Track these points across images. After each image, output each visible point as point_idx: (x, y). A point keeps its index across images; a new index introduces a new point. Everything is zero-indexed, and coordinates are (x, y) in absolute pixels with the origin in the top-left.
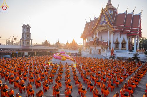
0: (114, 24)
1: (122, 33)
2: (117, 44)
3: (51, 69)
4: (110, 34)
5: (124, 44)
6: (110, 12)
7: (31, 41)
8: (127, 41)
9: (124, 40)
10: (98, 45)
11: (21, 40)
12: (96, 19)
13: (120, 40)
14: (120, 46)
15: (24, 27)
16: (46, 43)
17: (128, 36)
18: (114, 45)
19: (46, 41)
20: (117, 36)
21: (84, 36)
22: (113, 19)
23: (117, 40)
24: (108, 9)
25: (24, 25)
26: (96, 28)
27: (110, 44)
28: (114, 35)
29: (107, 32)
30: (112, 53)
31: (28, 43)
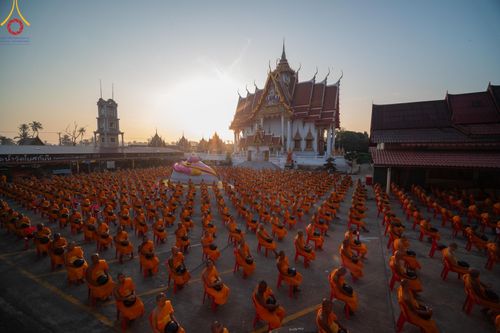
0: (292, 102)
1: (306, 120)
2: (297, 141)
3: (169, 194)
4: (285, 123)
5: (309, 141)
6: (285, 79)
7: (120, 136)
8: (315, 135)
9: (310, 134)
10: (264, 144)
11: (95, 133)
12: (258, 92)
13: (304, 134)
14: (303, 144)
15: (101, 103)
16: (157, 141)
17: (317, 126)
18: (293, 143)
19: (156, 135)
20: (298, 125)
21: (236, 126)
22: (291, 93)
23: (298, 134)
24: (281, 73)
25: (101, 99)
26: (259, 109)
27: (285, 140)
28: (292, 123)
29: (280, 117)
30: (289, 159)
31: (113, 140)
